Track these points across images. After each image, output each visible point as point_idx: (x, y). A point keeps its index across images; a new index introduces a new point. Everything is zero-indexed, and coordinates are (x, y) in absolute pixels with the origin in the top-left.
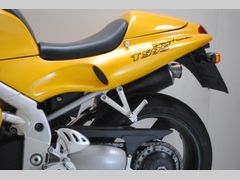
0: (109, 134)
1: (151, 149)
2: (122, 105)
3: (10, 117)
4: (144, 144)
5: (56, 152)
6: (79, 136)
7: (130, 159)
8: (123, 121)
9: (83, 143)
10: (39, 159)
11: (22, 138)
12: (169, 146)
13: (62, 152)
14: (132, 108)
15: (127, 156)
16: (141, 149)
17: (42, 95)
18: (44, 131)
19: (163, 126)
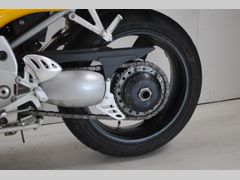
0: (82, 57)
1: (132, 70)
2: (94, 23)
4: (124, 66)
5: (25, 82)
6: (49, 61)
7: (109, 84)
8: (98, 42)
9: (52, 69)
10: (7, 91)
12: (151, 65)
13: (31, 81)
14: (106, 25)
16: (121, 71)
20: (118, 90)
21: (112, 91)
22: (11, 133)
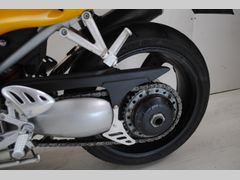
1: (144, 93)
2: (92, 41)
7: (116, 110)
13: (18, 118)
15: (112, 107)
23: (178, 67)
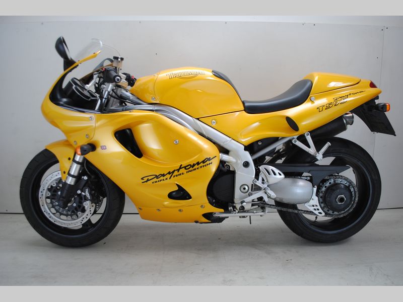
0: (298, 169)
1: (332, 181)
2: (309, 147)
3: (225, 157)
4: (326, 178)
5: (259, 183)
6: (277, 171)
7: (315, 189)
8: (309, 160)
9: (278, 176)
10: (247, 188)
11: (233, 173)
12: (346, 179)
13: (263, 183)
14: (318, 150)
15: (313, 187)
16: (324, 181)
17: (247, 140)
18: (250, 168)
19: (340, 163)
20: (321, 195)
21: (317, 195)
22: (244, 217)
23: (357, 171)
